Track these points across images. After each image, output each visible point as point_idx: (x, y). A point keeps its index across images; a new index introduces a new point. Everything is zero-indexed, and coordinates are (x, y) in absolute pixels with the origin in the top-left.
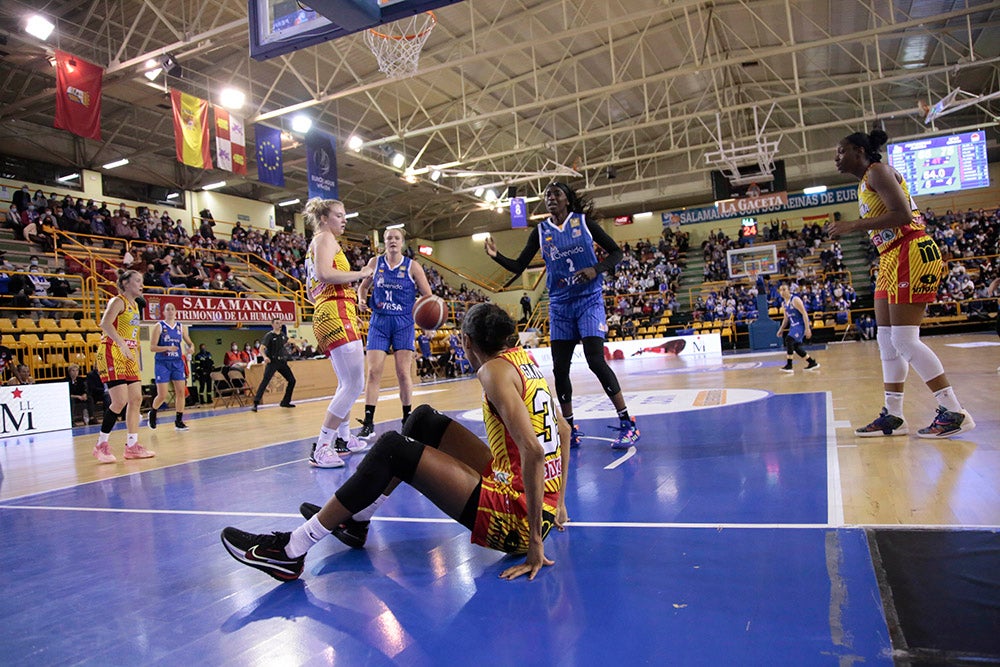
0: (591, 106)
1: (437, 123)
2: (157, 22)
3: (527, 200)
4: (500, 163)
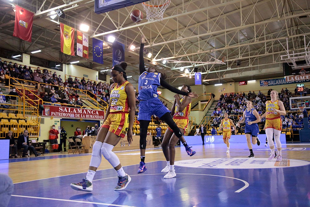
1: (166, 41)
3: (202, 73)
4: (191, 58)
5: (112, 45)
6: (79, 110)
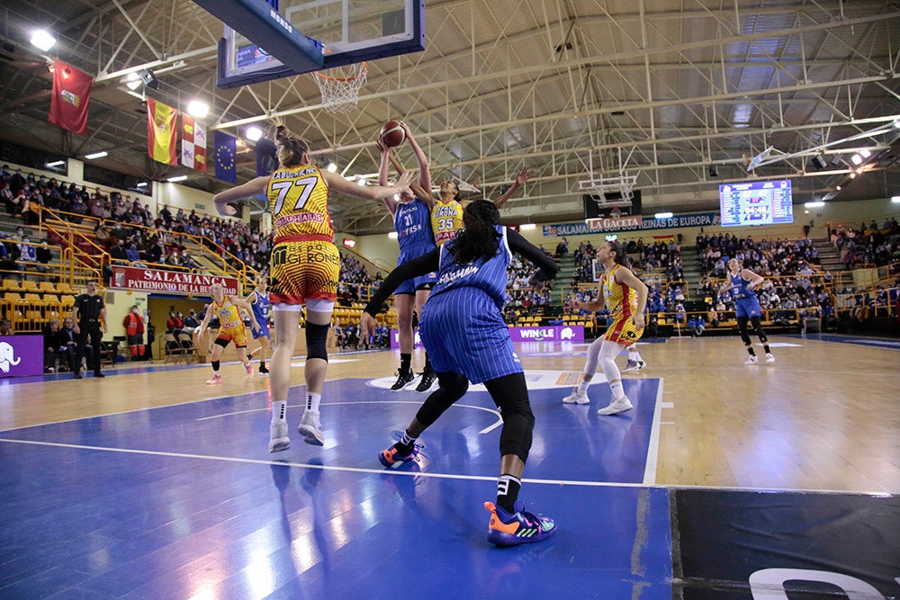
1: (366, 141)
2: (141, 42)
5: (255, 145)
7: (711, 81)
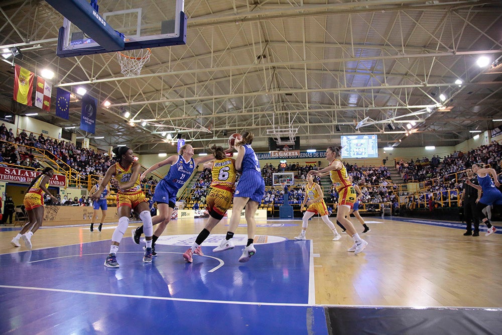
0: (219, 103)
1: (148, 100)
2: (13, 31)
4: (175, 122)
5: (81, 98)
6: (32, 173)
7: (338, 80)
